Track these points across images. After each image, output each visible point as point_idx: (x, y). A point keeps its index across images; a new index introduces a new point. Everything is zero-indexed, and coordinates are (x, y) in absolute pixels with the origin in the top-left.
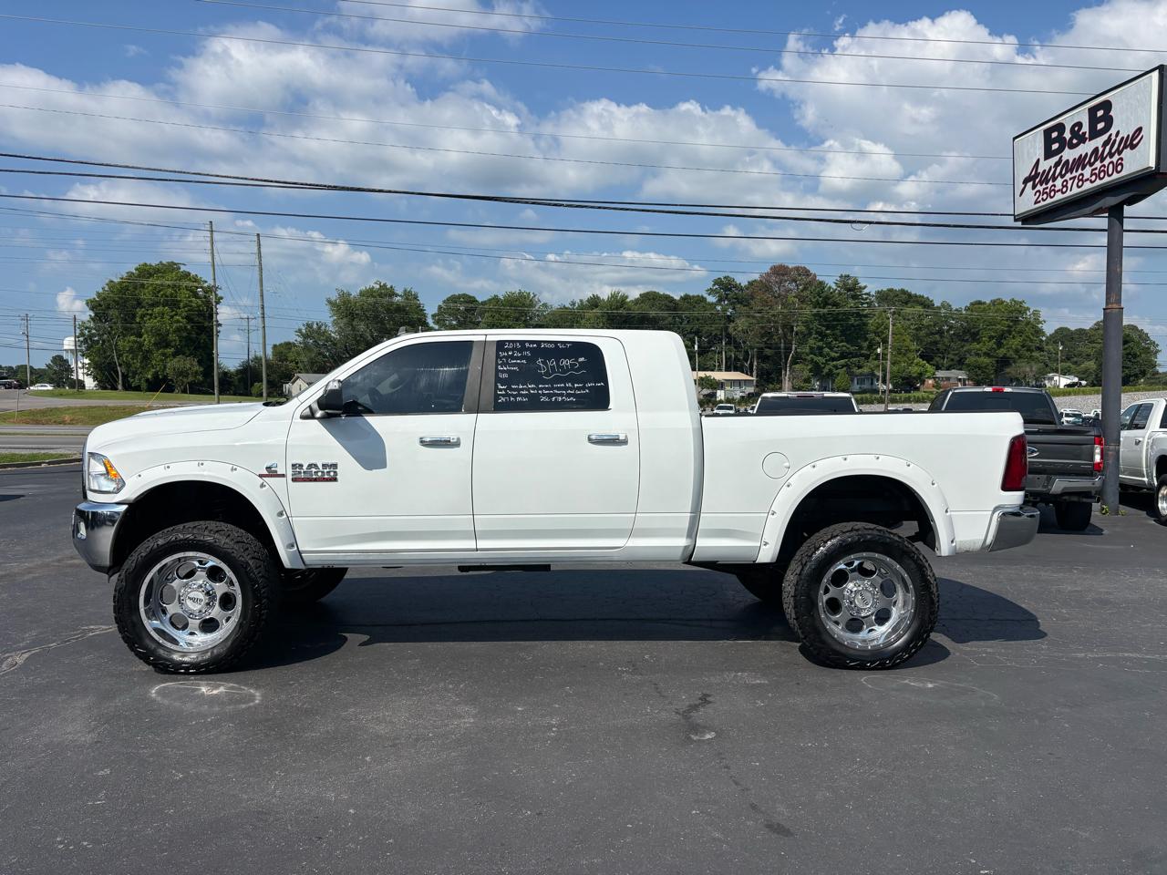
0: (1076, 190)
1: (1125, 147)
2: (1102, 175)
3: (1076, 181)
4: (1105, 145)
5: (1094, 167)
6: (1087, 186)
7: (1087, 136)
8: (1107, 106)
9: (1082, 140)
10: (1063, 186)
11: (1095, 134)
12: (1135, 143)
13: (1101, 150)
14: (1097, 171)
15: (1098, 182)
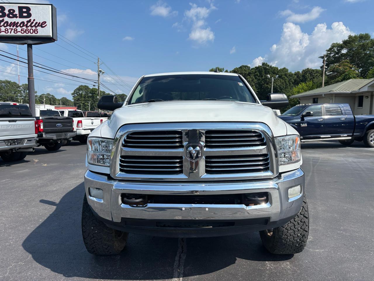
0: (13, 34)
1: (38, 26)
2: (27, 32)
3: (13, 31)
4: (28, 22)
5: (22, 28)
6: (19, 34)
7: (18, 15)
8: (28, 9)
9: (15, 16)
10: (6, 31)
11: (21, 16)
12: (43, 26)
13: (26, 23)
14: (24, 30)
15: (25, 34)
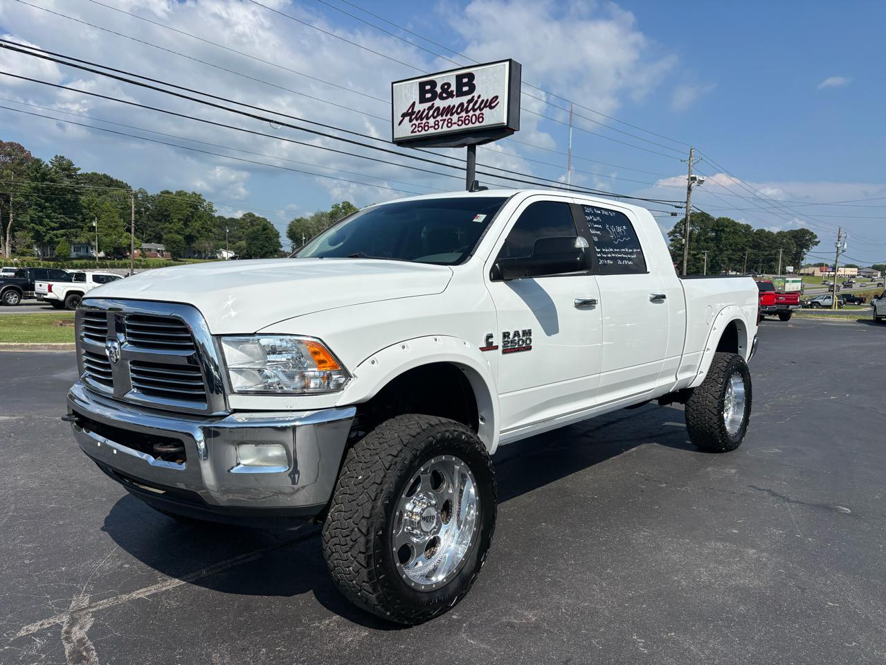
0: (445, 129)
1: (485, 106)
2: (467, 122)
3: (446, 122)
4: (469, 102)
5: (460, 116)
6: (455, 127)
7: (455, 93)
8: (471, 77)
9: (450, 95)
10: (435, 125)
11: (460, 93)
12: (493, 105)
13: (466, 105)
14: (463, 119)
15: (464, 126)
